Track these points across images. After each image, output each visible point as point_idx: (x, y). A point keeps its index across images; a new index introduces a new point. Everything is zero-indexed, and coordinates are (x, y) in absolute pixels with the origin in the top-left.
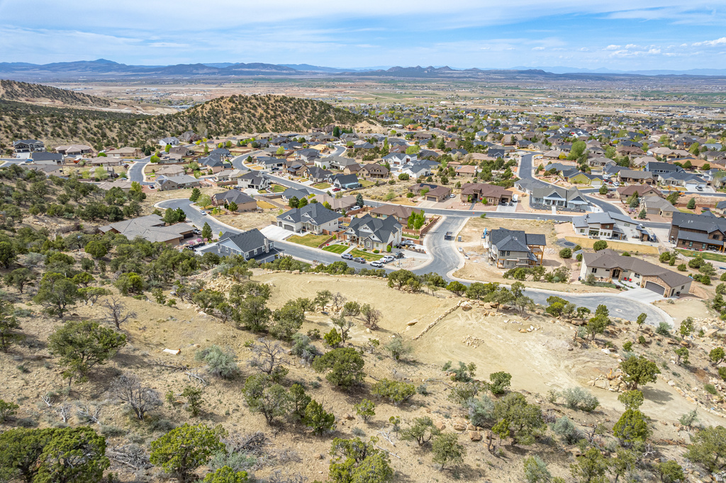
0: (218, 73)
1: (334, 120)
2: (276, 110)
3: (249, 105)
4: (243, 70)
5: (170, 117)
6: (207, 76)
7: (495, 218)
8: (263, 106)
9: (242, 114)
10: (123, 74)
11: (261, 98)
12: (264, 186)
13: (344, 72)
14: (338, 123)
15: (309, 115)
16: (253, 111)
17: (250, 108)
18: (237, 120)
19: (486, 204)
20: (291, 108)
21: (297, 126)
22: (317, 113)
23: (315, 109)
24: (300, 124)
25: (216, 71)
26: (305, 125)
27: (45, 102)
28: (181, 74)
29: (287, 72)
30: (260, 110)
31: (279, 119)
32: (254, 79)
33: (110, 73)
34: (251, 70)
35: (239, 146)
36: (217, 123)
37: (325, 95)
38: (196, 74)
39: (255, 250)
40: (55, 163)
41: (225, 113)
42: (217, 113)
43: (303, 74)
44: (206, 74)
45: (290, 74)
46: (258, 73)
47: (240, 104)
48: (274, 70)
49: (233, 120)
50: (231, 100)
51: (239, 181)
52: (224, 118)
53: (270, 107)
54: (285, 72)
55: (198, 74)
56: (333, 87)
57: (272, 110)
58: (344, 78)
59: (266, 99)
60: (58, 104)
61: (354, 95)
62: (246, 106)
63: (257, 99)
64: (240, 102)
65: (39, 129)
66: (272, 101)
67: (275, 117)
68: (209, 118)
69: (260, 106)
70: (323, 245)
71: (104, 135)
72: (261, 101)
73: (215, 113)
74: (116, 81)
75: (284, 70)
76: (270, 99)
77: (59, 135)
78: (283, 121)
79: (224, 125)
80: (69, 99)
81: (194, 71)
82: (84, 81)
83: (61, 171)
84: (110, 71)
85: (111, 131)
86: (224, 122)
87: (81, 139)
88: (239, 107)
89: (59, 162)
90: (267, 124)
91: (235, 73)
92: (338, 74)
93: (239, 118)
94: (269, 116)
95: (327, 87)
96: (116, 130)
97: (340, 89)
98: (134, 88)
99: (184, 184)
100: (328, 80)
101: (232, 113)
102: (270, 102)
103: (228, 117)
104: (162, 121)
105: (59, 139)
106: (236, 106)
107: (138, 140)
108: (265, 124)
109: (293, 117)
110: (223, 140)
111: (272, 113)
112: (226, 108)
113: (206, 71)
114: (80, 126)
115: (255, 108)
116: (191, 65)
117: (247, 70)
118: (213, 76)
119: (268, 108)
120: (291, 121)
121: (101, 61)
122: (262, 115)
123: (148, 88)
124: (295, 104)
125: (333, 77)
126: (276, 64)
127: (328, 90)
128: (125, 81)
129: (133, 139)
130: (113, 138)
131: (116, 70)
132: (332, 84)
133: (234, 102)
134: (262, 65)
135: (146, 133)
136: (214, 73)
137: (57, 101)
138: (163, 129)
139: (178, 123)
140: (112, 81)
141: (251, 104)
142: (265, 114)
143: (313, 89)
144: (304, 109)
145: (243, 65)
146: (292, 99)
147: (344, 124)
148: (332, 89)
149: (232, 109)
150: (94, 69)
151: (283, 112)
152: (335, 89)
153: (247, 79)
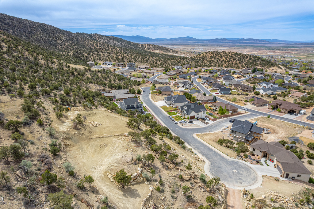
0: (232, 42)
1: (259, 65)
2: (231, 58)
3: (219, 55)
4: (243, 41)
5: (184, 58)
6: (227, 44)
7: (276, 120)
8: (225, 56)
9: (214, 59)
10: (194, 42)
11: (225, 53)
12: (188, 87)
13: (296, 43)
14: (260, 66)
15: (246, 61)
16: (220, 58)
17: (219, 57)
18: (211, 61)
19: (280, 112)
20: (238, 58)
21: (238, 66)
22: (251, 61)
23: (251, 59)
24: (240, 65)
25: (231, 41)
26: (242, 66)
27: (157, 51)
28: (216, 42)
29: (265, 43)
30: (224, 58)
31: (231, 63)
32: (246, 46)
33: (189, 42)
34: (247, 41)
35: (204, 72)
36: (203, 62)
37: (278, 54)
38: (222, 43)
39: (130, 106)
40: (134, 71)
41: (208, 58)
42: (204, 58)
43: (273, 44)
44: (226, 43)
45: (266, 44)
46: (250, 43)
47: (216, 55)
48: (258, 42)
49: (210, 62)
50: (212, 53)
51: (180, 84)
52: (206, 60)
53: (229, 57)
54: (263, 43)
55: (223, 42)
56: (286, 50)
57: (229, 58)
58: (295, 46)
59: (228, 53)
60: (161, 52)
61: (296, 54)
62: (218, 56)
63: (224, 53)
64: (216, 54)
65: (137, 59)
66: (230, 55)
67: (229, 61)
68: (200, 59)
69: (224, 56)
70: (169, 111)
71: (156, 63)
72: (225, 54)
73: (203, 58)
74: (190, 45)
75: (263, 42)
76: (229, 53)
77: (142, 62)
78: (232, 63)
79: (205, 63)
80: (165, 50)
81: (222, 41)
82: (179, 45)
83: (131, 73)
84: (190, 41)
85: (160, 62)
86: (205, 62)
87: (148, 64)
88: (215, 56)
89: (135, 71)
90: (224, 64)
91: (239, 43)
92: (292, 44)
93: (212, 61)
94: (226, 61)
95: (282, 50)
96: (161, 61)
97: (289, 51)
98: (194, 48)
99: (162, 83)
100: (284, 47)
101: (210, 58)
102: (229, 54)
103: (208, 60)
104: (180, 60)
105: (141, 63)
106: (213, 56)
107: (167, 65)
108: (223, 64)
109: (238, 62)
110: (199, 68)
111: (228, 59)
112: (209, 56)
113: (227, 41)
114: (150, 59)
115: (221, 57)
116: (221, 39)
117: (245, 41)
118: (229, 44)
119: (227, 57)
120: (236, 64)
121: (188, 37)
122: (223, 60)
123: (199, 48)
124: (241, 56)
125: (288, 46)
126: (260, 39)
127: (282, 52)
128: (193, 44)
129: (165, 65)
130: (159, 64)
131: (192, 41)
132: (286, 49)
133: (213, 54)
134: (253, 40)
135: (171, 63)
136: (230, 43)
137: (161, 51)
138: (179, 62)
139: (186, 61)
140: (189, 45)
141: (220, 55)
142: (225, 60)
143: (274, 51)
144: (245, 59)
145: (244, 39)
146: (240, 54)
147: (264, 67)
148: (285, 51)
149: (211, 57)
150: (184, 40)
151: (234, 59)
152: (287, 51)
153: (243, 45)
